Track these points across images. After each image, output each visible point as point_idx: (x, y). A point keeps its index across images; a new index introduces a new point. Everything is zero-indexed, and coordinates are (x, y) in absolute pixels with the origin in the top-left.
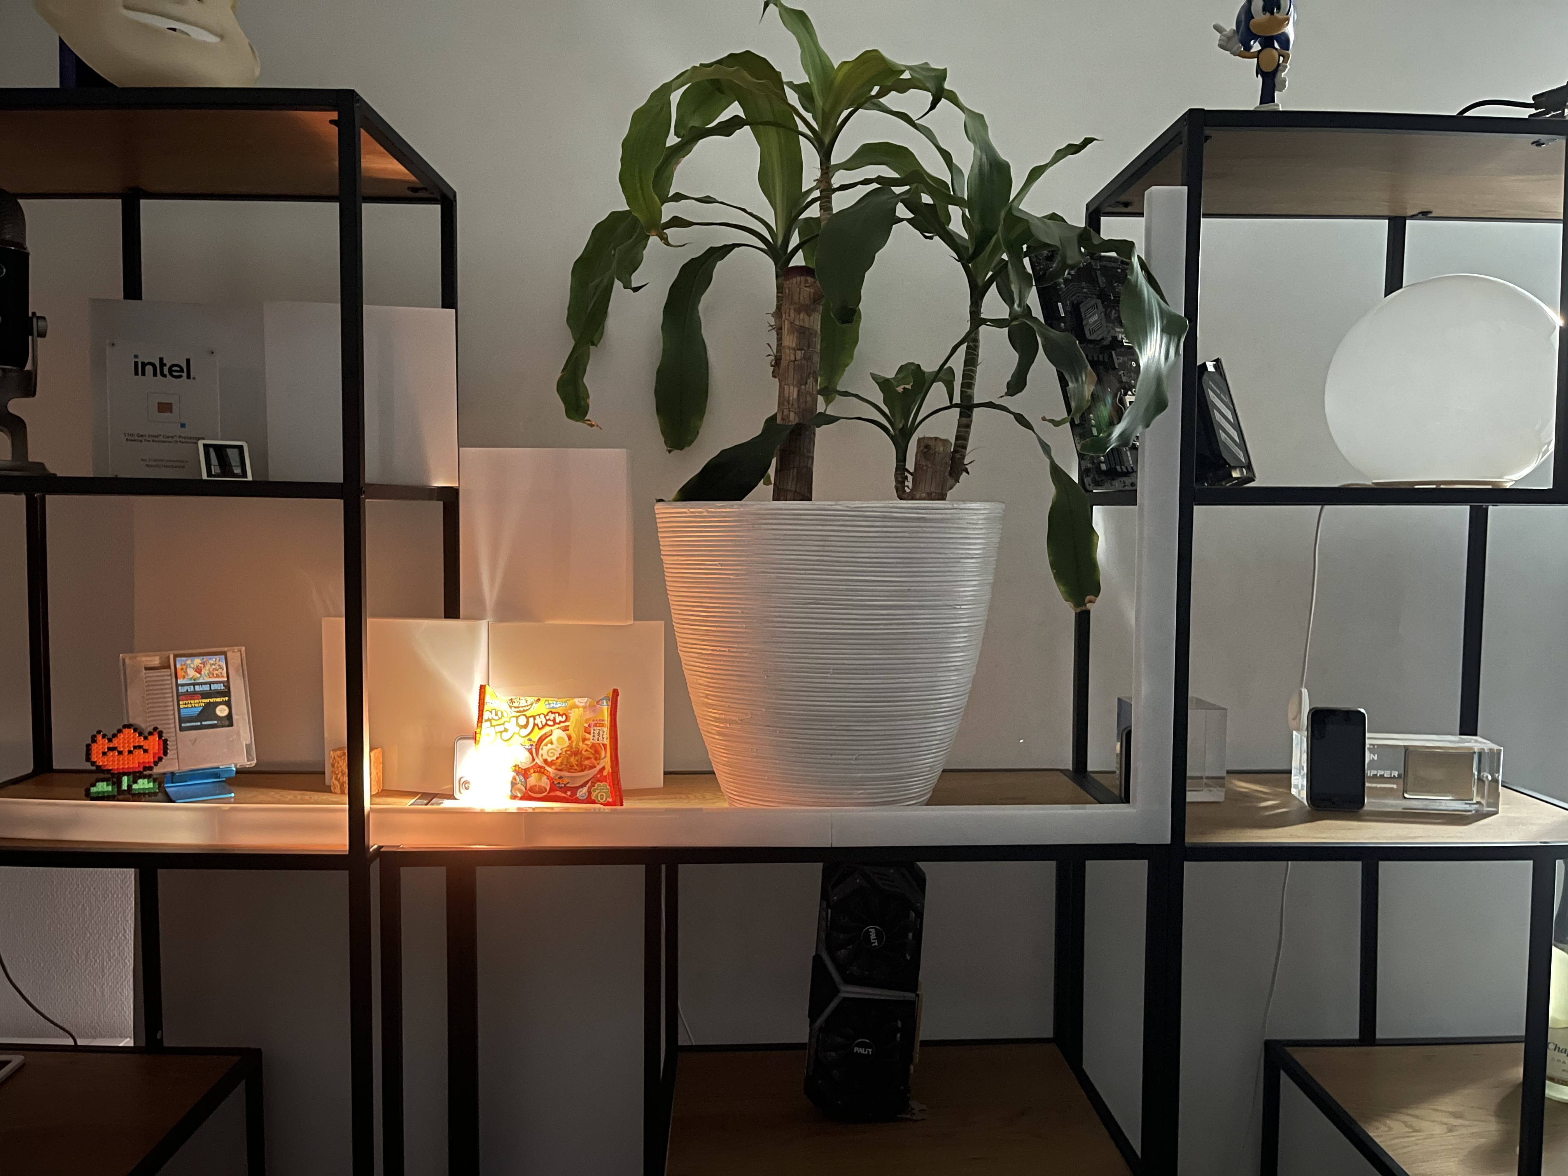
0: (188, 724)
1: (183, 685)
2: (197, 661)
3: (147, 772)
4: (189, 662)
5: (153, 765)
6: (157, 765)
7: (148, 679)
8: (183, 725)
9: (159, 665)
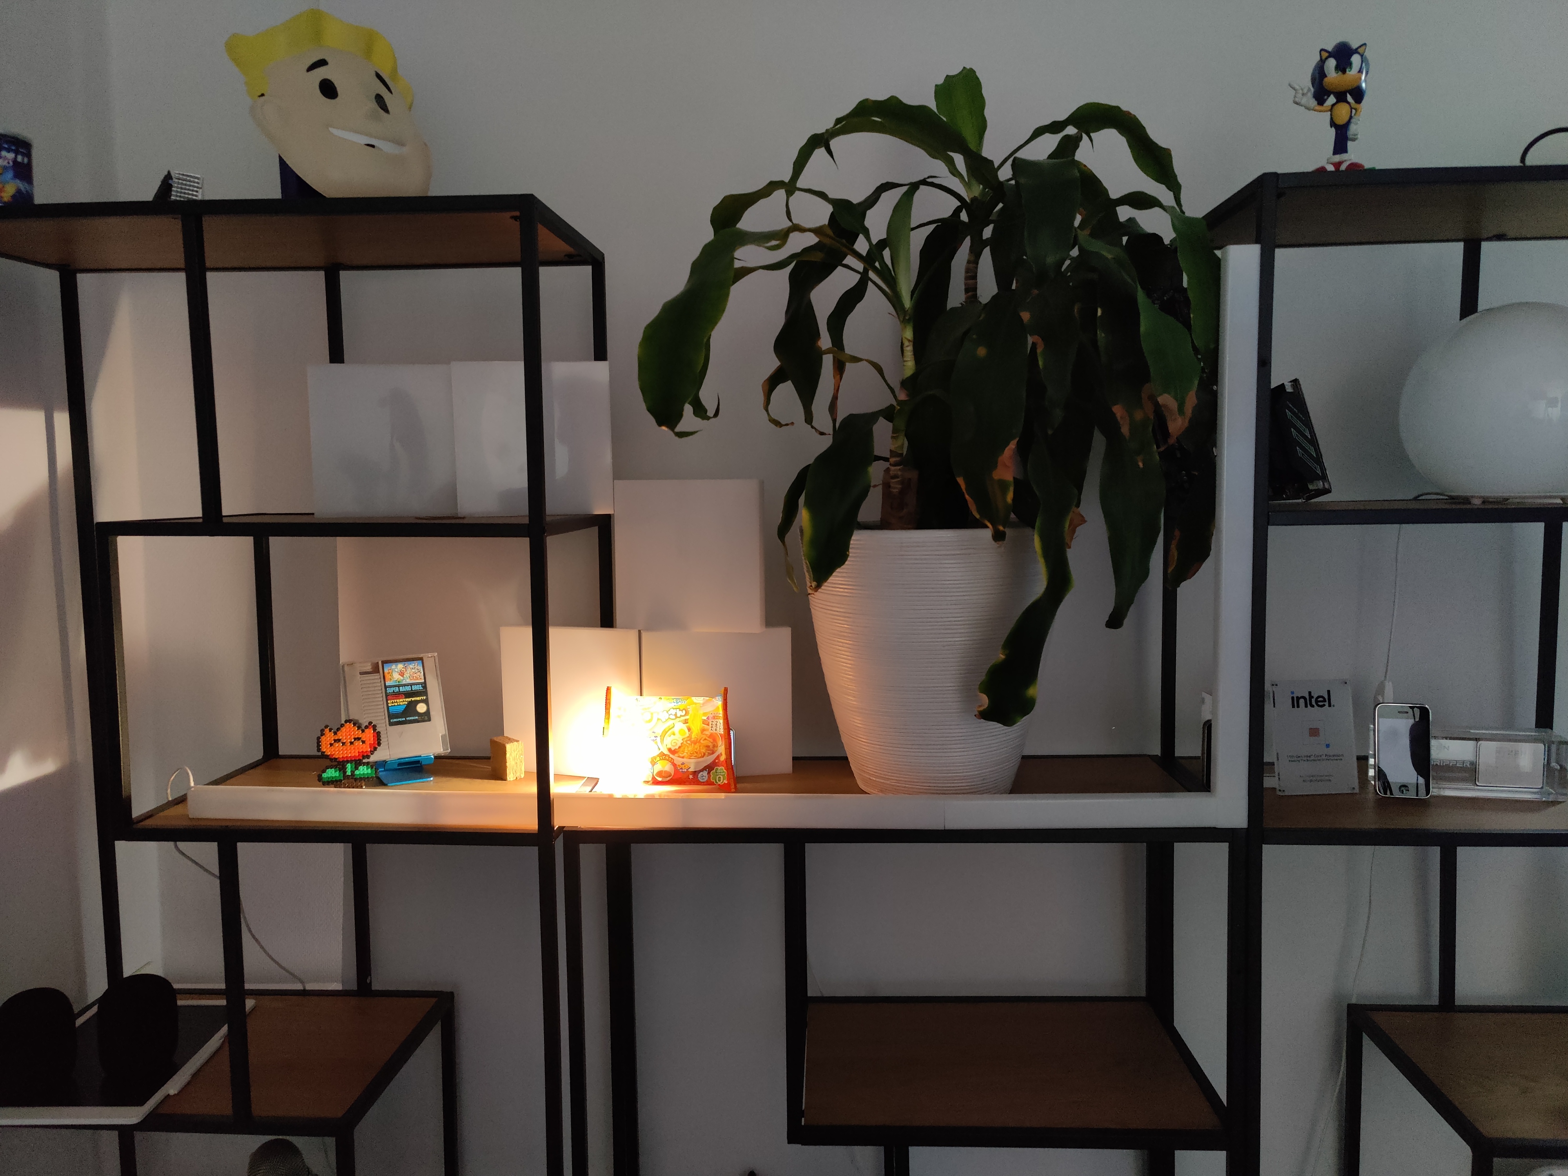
0: (395, 720)
1: (390, 687)
2: (400, 666)
3: (364, 761)
4: (394, 667)
5: (370, 754)
6: (372, 754)
7: (362, 682)
8: (391, 721)
9: (371, 670)
